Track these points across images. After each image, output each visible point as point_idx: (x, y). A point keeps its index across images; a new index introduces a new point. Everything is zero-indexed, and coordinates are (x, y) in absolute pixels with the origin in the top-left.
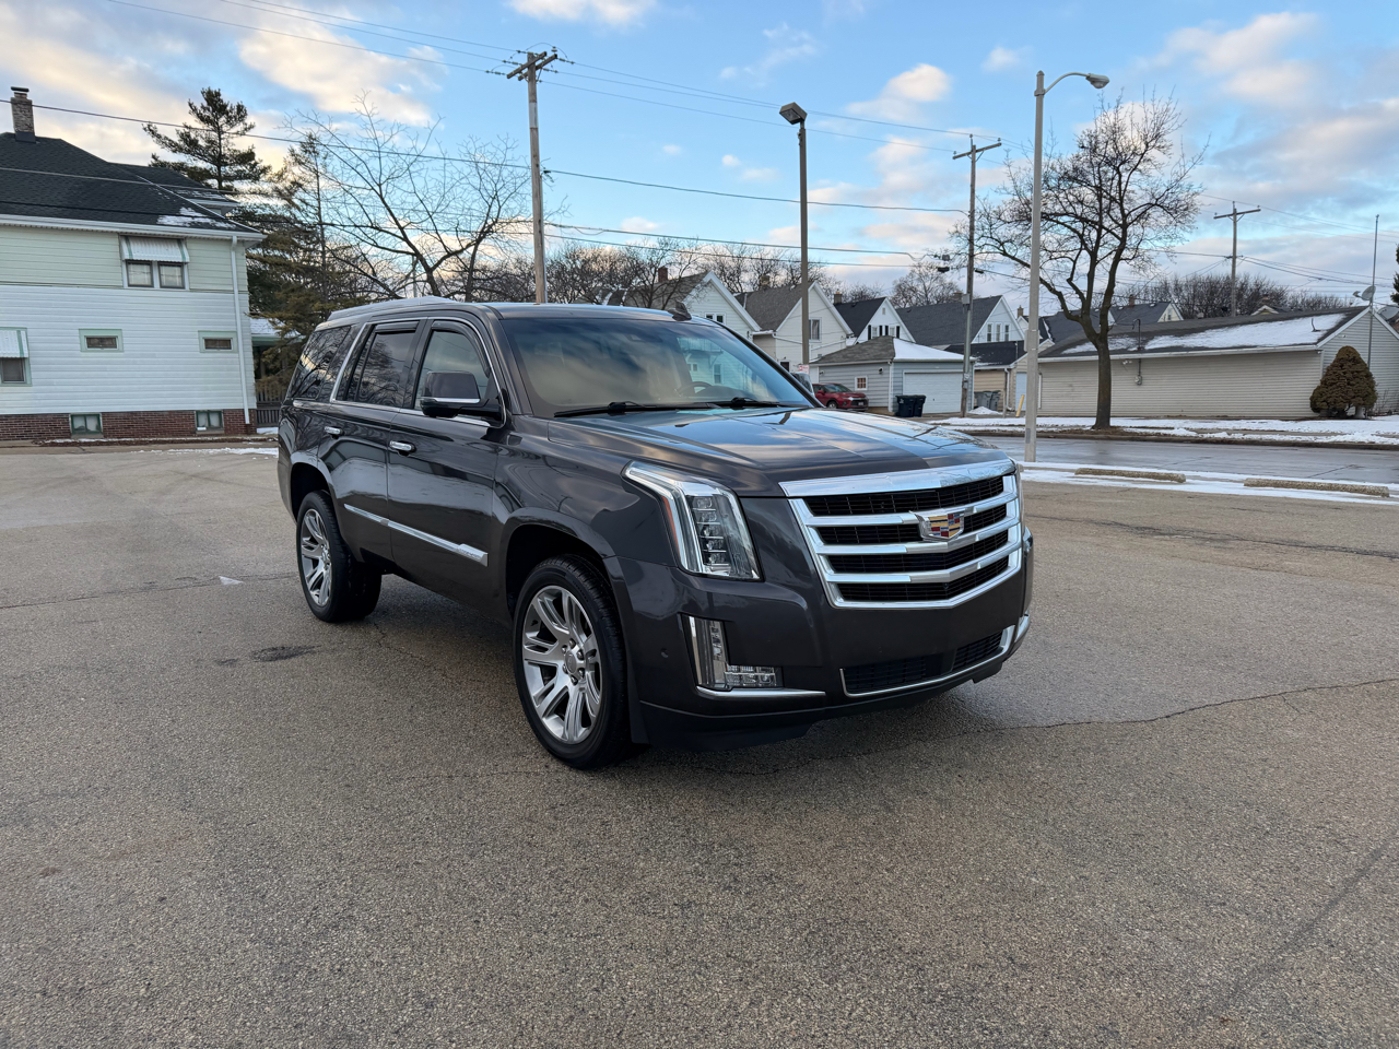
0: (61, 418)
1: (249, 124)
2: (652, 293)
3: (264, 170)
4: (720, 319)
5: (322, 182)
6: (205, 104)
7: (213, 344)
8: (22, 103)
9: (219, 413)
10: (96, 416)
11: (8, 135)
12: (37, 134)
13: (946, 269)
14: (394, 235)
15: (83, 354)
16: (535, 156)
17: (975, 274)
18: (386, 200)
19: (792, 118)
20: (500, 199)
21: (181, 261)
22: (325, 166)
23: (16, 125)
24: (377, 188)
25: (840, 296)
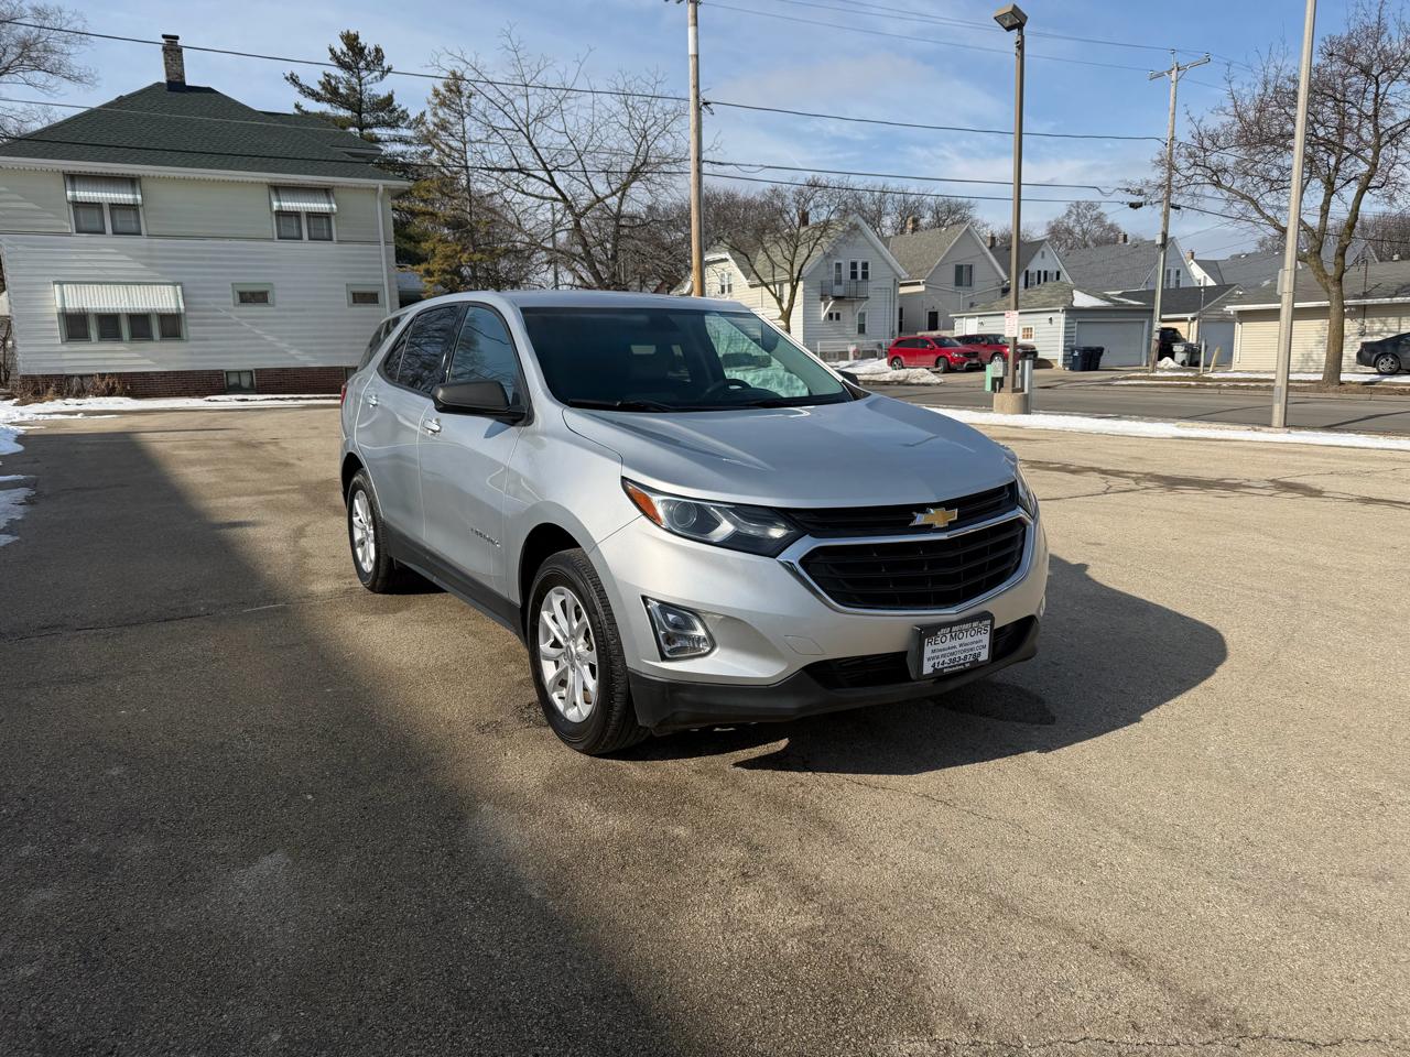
0: (218, 374)
1: (386, 68)
2: (798, 240)
3: (403, 116)
4: (865, 265)
5: (468, 121)
6: (345, 49)
7: (365, 298)
8: (172, 48)
10: (251, 372)
11: (159, 84)
12: (187, 83)
13: (1140, 205)
14: (542, 179)
15: (236, 308)
16: (697, 86)
17: (1172, 211)
18: (534, 142)
19: (1008, 23)
20: (649, 138)
21: (328, 211)
22: (468, 105)
23: (168, 74)
24: (524, 129)
25: (993, 238)
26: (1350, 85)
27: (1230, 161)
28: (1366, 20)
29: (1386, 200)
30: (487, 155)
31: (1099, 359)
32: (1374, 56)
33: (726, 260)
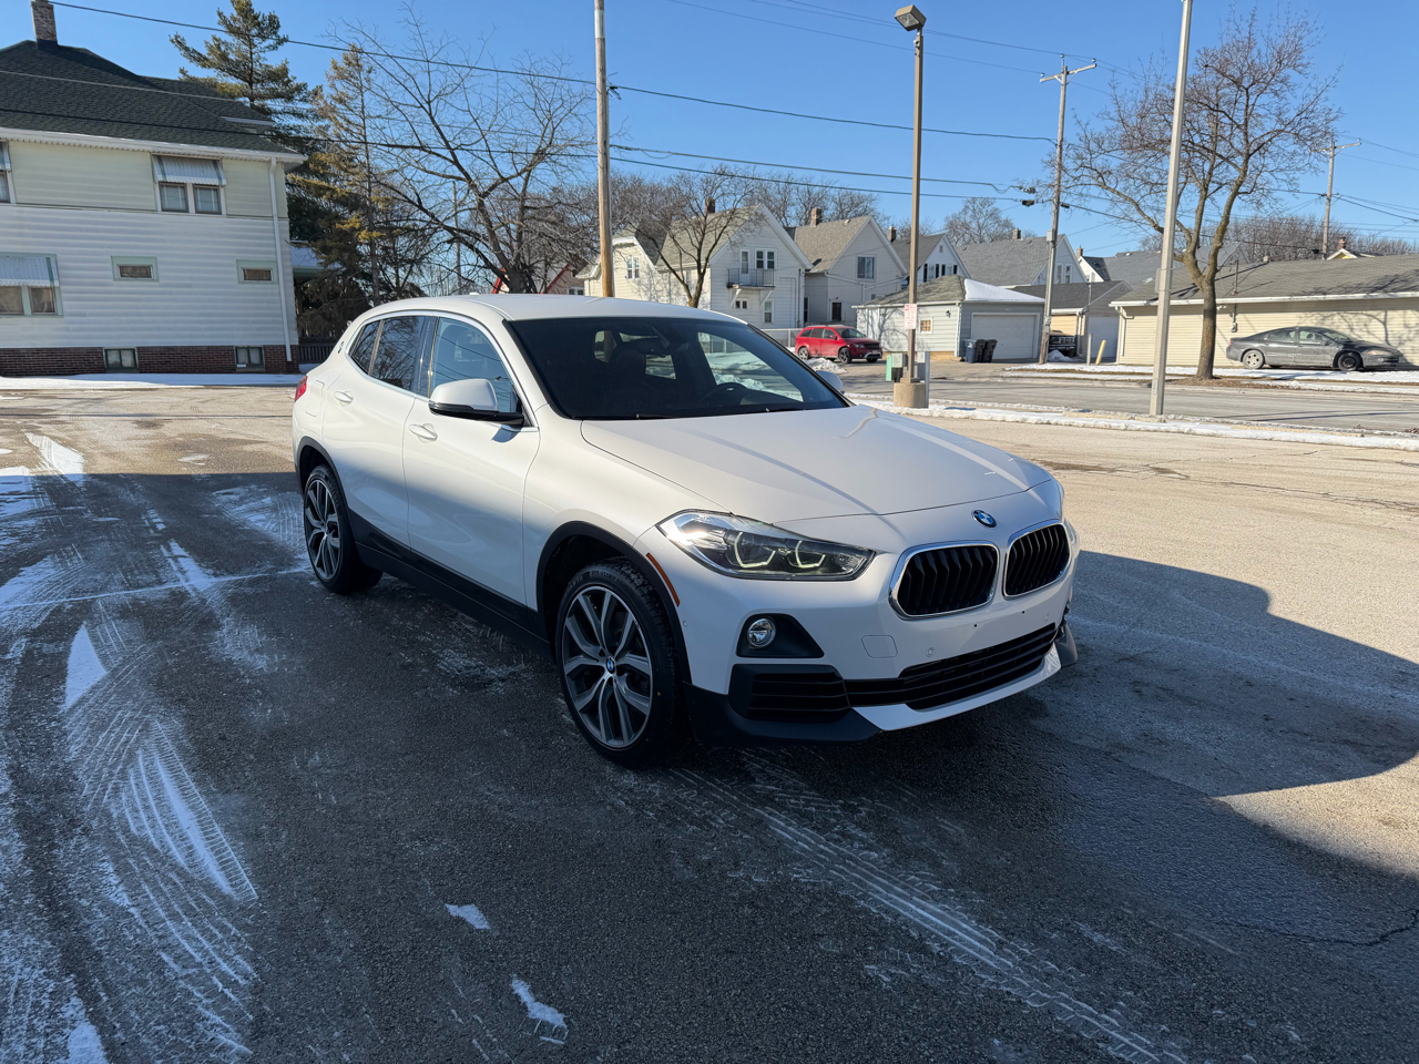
0: (96, 352)
1: (282, 37)
3: (299, 89)
4: (771, 255)
5: (367, 95)
6: (235, 14)
7: (257, 275)
9: (260, 349)
10: (133, 350)
11: (28, 44)
12: (59, 43)
13: (1032, 203)
14: (445, 158)
15: (116, 283)
16: (603, 71)
17: (1061, 208)
18: (436, 119)
19: (907, 24)
20: (554, 120)
21: (216, 184)
22: (368, 81)
23: (38, 32)
24: (426, 105)
25: (894, 232)
26: (1225, 95)
27: (1114, 164)
28: (1238, 36)
29: (1254, 205)
30: (387, 131)
31: (991, 352)
32: (1245, 69)
33: (632, 245)
